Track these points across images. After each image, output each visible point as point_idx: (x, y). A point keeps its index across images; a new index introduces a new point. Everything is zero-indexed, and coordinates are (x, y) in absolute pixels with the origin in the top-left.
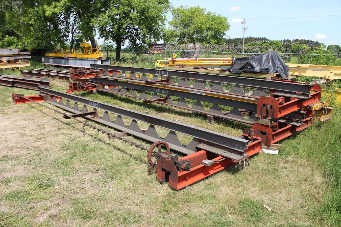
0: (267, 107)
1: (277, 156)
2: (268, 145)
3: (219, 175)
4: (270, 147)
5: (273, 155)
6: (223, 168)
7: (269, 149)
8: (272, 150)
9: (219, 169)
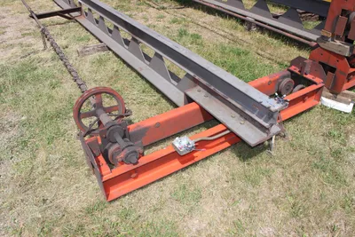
0: (351, 16)
1: (347, 116)
2: (335, 92)
3: (217, 159)
4: (338, 97)
5: (341, 112)
6: (227, 144)
7: (335, 98)
8: (340, 101)
9: (217, 147)
